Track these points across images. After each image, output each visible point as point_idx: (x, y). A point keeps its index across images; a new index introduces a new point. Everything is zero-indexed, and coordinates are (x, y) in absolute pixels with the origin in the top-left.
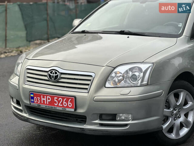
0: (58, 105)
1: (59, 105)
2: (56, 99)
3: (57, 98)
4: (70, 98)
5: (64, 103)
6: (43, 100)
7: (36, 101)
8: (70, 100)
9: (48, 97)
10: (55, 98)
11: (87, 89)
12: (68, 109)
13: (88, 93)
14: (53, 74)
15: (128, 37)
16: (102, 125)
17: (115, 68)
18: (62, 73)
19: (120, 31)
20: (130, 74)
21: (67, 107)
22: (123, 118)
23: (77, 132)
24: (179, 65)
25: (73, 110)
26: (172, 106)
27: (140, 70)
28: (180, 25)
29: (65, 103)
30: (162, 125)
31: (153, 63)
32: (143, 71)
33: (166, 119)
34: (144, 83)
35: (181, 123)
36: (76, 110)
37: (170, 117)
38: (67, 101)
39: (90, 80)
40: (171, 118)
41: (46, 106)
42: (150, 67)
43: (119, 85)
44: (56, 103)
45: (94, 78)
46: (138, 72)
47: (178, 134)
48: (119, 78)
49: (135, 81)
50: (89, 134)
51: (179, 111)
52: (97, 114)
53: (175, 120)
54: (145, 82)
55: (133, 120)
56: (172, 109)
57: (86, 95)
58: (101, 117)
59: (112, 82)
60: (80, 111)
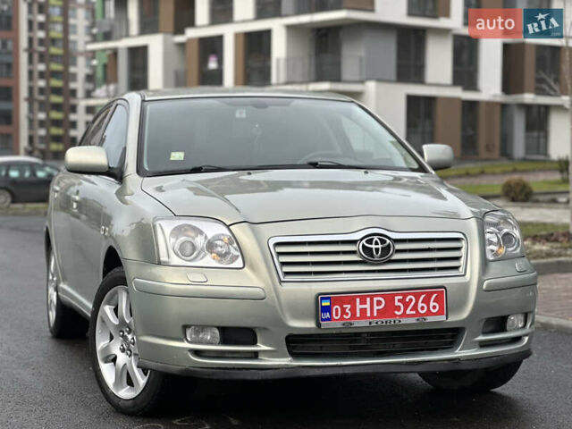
0: (404, 315)
1: (408, 312)
2: (399, 301)
3: (401, 297)
4: (435, 292)
5: (420, 305)
6: (361, 309)
7: (337, 315)
8: (435, 295)
9: (375, 299)
10: (397, 298)
11: (456, 268)
12: (430, 319)
13: (465, 275)
14: (376, 243)
17: (483, 220)
21: (429, 313)
23: (443, 369)
25: (445, 316)
36: (447, 316)
38: (427, 301)
39: (460, 249)
41: (370, 323)
44: (398, 308)
60: (455, 318)
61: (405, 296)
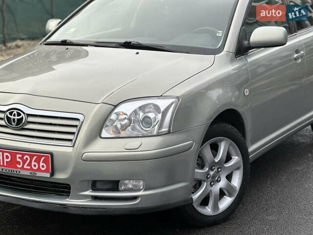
0: (22, 168)
1: (25, 167)
2: (19, 158)
3: (20, 156)
4: (44, 156)
5: (33, 163)
8: (43, 158)
9: (5, 154)
10: (18, 156)
11: (71, 140)
12: (39, 174)
13: (73, 146)
14: (14, 115)
15: (138, 53)
16: (96, 198)
17: (116, 106)
18: (29, 115)
19: (124, 42)
20: (141, 115)
21: (39, 170)
22: (130, 187)
23: (55, 210)
24: (218, 97)
25: (48, 175)
26: (207, 164)
27: (157, 108)
28: (220, 34)
29: (35, 163)
30: (192, 195)
31: (178, 98)
32: (162, 111)
33: (198, 184)
34: (163, 130)
35: (221, 190)
36: (52, 174)
37: (205, 181)
38: (38, 161)
39: (76, 126)
40: (205, 183)
41: (2, 170)
42: (172, 103)
43: (123, 134)
44: (19, 163)
45: (83, 122)
46: (153, 112)
47: (216, 207)
48: (123, 123)
49: (149, 128)
50: (76, 213)
51: (218, 172)
52: (88, 181)
53: (211, 186)
54: (165, 129)
55: (146, 190)
56: (207, 169)
57: (70, 150)
58: (94, 186)
59: (111, 129)
60: (60, 176)
61: (23, 155)
